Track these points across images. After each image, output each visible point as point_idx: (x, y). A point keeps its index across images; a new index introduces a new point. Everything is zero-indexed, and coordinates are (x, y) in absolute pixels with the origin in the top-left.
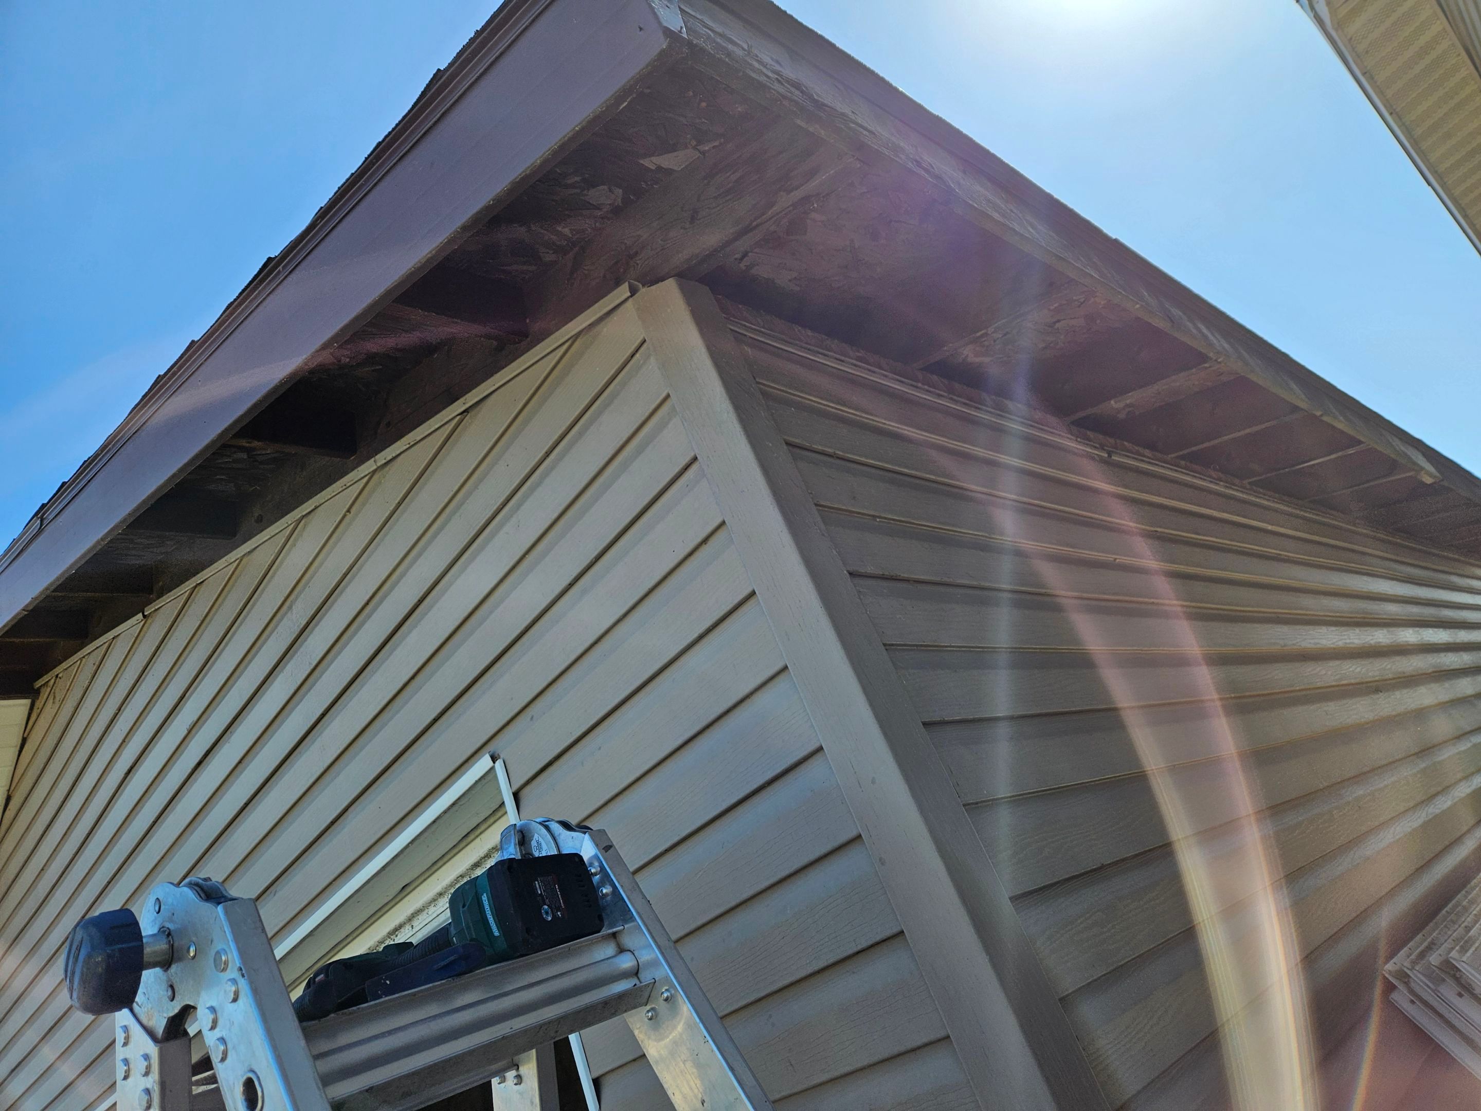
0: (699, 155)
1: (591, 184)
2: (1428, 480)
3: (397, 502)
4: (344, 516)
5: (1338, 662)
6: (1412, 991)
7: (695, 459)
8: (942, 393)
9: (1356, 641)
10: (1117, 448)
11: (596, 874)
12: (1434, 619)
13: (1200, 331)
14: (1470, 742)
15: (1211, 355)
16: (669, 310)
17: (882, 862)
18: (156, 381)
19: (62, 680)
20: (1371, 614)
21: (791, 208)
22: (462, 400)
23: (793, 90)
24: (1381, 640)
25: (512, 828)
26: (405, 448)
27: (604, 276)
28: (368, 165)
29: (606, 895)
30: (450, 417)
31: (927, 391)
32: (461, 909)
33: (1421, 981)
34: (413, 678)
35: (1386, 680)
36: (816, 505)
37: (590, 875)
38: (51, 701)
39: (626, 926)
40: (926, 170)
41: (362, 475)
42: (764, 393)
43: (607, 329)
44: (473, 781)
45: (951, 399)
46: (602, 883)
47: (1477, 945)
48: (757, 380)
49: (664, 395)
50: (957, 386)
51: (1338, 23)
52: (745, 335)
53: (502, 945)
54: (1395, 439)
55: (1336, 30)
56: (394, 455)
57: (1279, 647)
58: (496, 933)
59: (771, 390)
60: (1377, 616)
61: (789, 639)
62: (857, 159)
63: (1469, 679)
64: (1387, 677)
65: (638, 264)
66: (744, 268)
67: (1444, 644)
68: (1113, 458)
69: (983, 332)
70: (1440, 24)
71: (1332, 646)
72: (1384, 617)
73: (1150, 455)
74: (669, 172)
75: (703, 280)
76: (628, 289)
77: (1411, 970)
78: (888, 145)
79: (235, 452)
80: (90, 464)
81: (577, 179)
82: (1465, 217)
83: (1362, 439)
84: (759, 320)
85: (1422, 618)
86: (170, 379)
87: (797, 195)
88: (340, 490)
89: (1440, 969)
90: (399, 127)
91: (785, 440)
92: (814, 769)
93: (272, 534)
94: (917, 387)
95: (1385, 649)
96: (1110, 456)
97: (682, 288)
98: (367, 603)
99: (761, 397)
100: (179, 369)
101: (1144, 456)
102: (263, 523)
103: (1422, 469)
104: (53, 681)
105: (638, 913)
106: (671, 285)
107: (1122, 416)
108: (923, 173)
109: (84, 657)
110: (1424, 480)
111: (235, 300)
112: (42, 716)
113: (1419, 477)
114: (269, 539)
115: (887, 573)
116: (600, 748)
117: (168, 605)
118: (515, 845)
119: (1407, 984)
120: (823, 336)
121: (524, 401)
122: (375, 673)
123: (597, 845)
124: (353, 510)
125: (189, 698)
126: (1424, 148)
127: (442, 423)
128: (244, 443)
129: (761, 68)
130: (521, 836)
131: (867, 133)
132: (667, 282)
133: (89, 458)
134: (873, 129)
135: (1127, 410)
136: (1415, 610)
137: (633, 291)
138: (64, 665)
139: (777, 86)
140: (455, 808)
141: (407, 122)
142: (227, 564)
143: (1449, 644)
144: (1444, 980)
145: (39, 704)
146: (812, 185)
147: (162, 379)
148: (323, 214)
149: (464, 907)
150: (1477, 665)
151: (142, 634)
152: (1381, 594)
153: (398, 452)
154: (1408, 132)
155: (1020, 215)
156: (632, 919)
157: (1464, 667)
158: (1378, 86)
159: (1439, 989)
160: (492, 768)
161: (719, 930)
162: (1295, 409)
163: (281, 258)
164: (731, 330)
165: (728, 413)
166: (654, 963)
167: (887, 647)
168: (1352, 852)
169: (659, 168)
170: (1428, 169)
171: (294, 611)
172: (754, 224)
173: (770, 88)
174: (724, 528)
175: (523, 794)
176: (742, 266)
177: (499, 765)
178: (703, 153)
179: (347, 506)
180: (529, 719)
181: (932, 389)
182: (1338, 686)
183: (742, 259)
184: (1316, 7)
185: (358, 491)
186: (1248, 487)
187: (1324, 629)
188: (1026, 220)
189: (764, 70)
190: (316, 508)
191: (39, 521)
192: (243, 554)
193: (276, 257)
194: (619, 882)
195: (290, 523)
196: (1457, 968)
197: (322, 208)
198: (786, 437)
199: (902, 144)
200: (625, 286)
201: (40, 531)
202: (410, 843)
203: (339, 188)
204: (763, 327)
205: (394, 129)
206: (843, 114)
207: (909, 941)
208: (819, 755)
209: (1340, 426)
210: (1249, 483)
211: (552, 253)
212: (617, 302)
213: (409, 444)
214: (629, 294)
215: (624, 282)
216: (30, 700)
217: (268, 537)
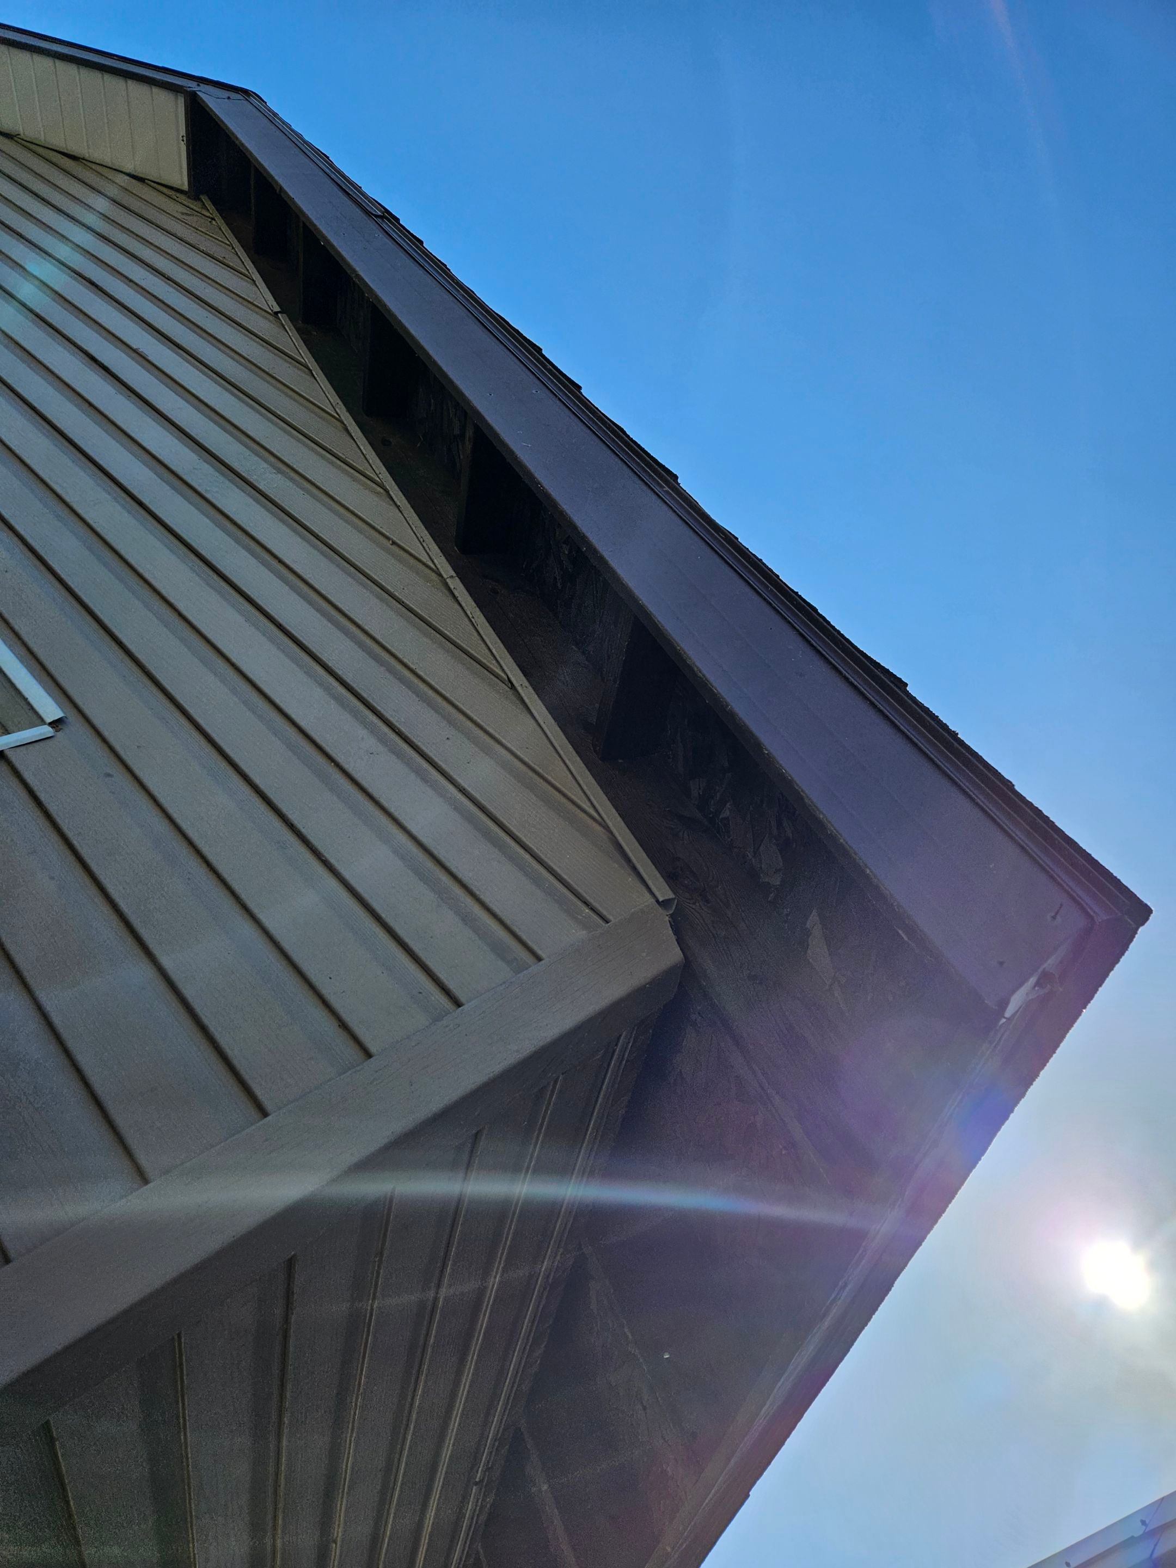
0: (828, 984)
1: (784, 848)
4: (388, 538)
7: (458, 1004)
16: (644, 954)
18: (535, 345)
19: (209, 224)
22: (526, 683)
27: (677, 859)
28: (791, 595)
30: (505, 668)
34: (180, 615)
38: (185, 211)
41: (436, 561)
49: (540, 952)
59: (547, 1098)
65: (694, 904)
74: (804, 945)
76: (666, 898)
79: (459, 423)
80: (441, 269)
86: (538, 360)
87: (796, 1129)
88: (418, 535)
90: (836, 634)
91: (482, 1131)
93: (367, 456)
97: (670, 971)
98: (280, 561)
100: (549, 371)
102: (381, 448)
104: (208, 214)
106: (675, 955)
109: (233, 248)
111: (628, 436)
112: (167, 200)
115: (296, 1297)
117: (290, 340)
124: (394, 548)
125: (177, 353)
127: (498, 658)
128: (469, 433)
132: (677, 948)
133: (449, 270)
137: (664, 903)
138: (225, 228)
142: (334, 404)
145: (182, 198)
147: (538, 353)
148: (731, 540)
151: (257, 310)
153: (463, 604)
160: (42, 721)
163: (677, 489)
165: (517, 1051)
169: (806, 935)
171: (274, 476)
174: (362, 1056)
177: (46, 731)
178: (830, 990)
179: (399, 542)
180: (109, 771)
185: (418, 555)
190: (398, 507)
191: (380, 213)
192: (345, 422)
193: (679, 484)
195: (381, 476)
198: (485, 1131)
200: (671, 895)
201: (368, 213)
205: (833, 627)
211: (699, 793)
212: (650, 883)
213: (473, 618)
214: (661, 899)
215: (675, 893)
216: (187, 190)
217: (365, 452)
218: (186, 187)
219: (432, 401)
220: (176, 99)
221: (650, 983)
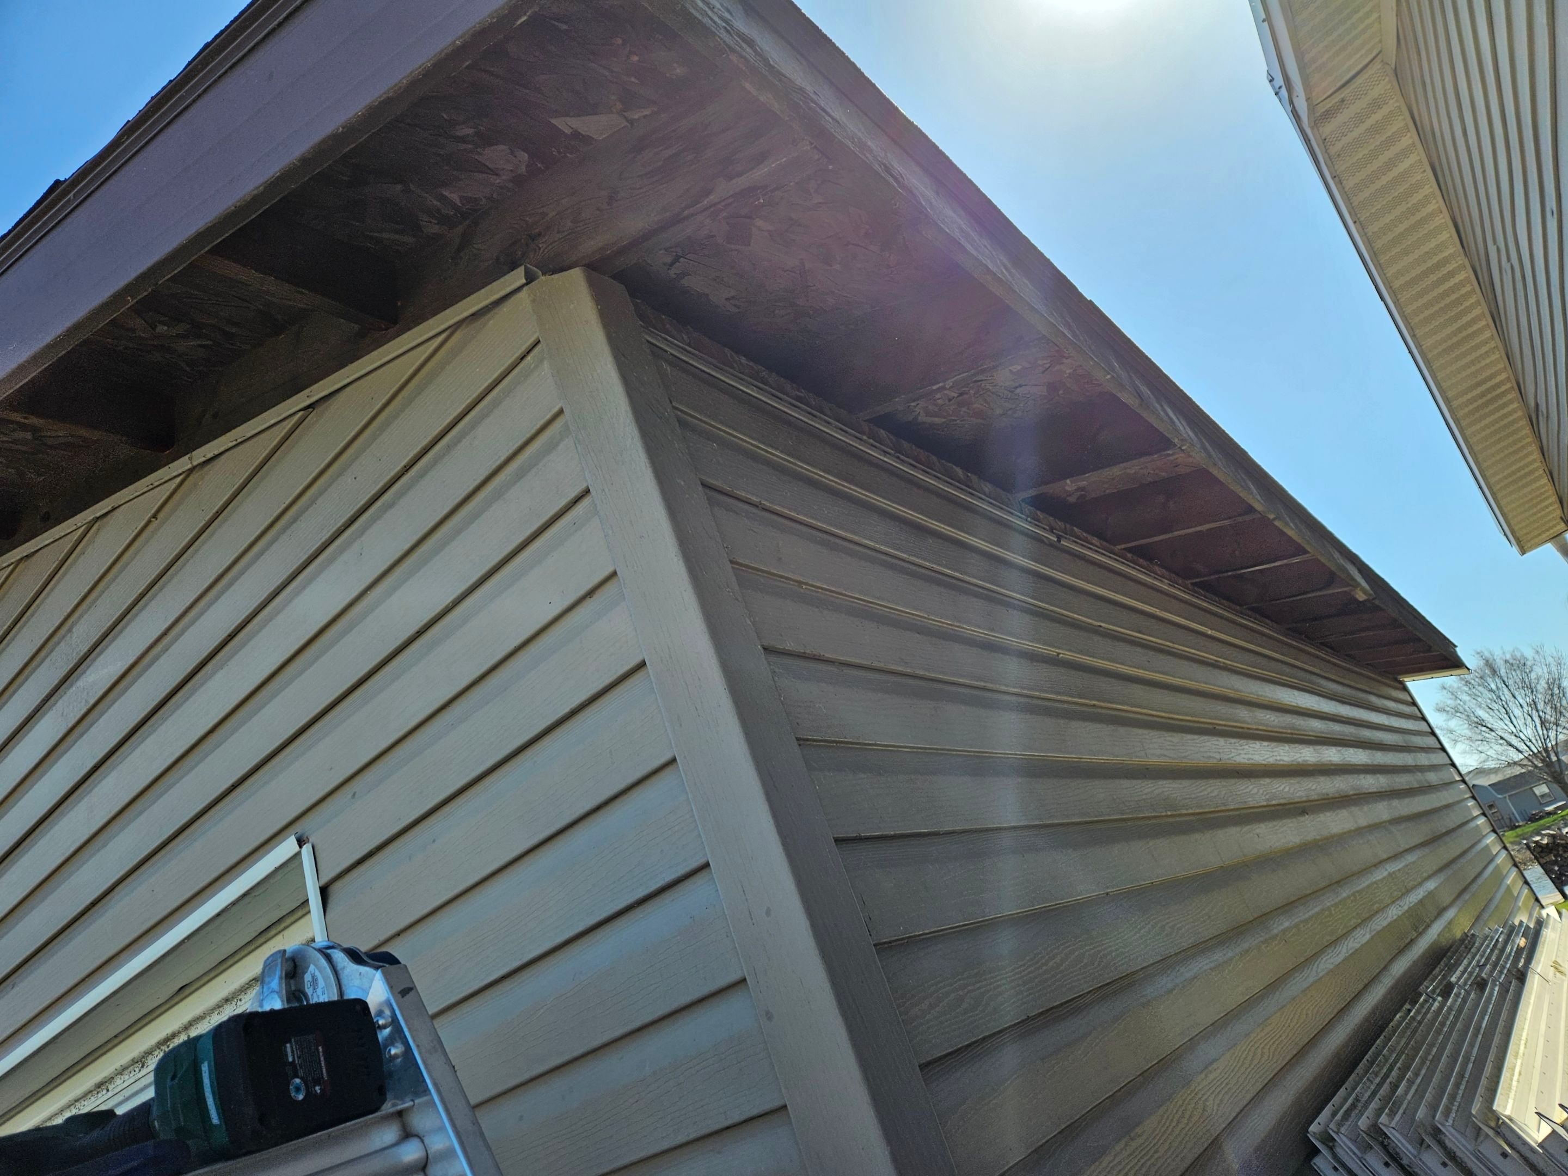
0: (626, 123)
1: (486, 140)
2: (1361, 597)
3: (214, 511)
4: (149, 522)
5: (1268, 780)
6: (1335, 1156)
7: (587, 492)
8: (889, 450)
9: (1286, 759)
10: (1066, 534)
11: (385, 1027)
12: (1352, 739)
13: (1167, 415)
14: (1386, 870)
15: (1176, 440)
16: (571, 306)
17: (769, 1016)
20: (1298, 730)
21: (731, 200)
22: (306, 392)
23: (744, 45)
24: (1307, 758)
25: (280, 955)
26: (231, 445)
27: (498, 259)
28: (191, 70)
29: (396, 1056)
30: (291, 412)
31: (872, 445)
32: (169, 1080)
33: (1349, 1148)
35: (1312, 801)
36: (732, 562)
37: (373, 1028)
39: (417, 1101)
40: (896, 179)
41: (175, 474)
42: (682, 423)
43: (494, 322)
44: (272, 868)
45: (898, 458)
46: (391, 1041)
47: (1404, 1106)
48: (674, 404)
49: (556, 409)
50: (905, 445)
51: (1315, 121)
52: (666, 351)
53: (221, 1138)
54: (1336, 552)
55: (1312, 128)
56: (216, 452)
57: (1215, 761)
58: (215, 1120)
59: (689, 419)
60: (1303, 733)
61: (681, 725)
62: (815, 147)
63: (1385, 803)
64: (1312, 798)
65: (540, 249)
66: (674, 276)
67: (1363, 765)
68: (1062, 542)
69: (940, 385)
70: (1410, 138)
71: (1263, 762)
72: (1311, 733)
73: (1098, 544)
74: (587, 139)
75: (619, 277)
76: (523, 275)
77: (1337, 1133)
78: (853, 139)
79: (14, 430)
81: (471, 131)
82: (1413, 336)
83: (1308, 548)
84: (685, 337)
85: (1342, 737)
87: (742, 182)
88: (146, 489)
89: (1368, 1135)
91: (700, 479)
92: (697, 891)
93: (57, 537)
94: (861, 440)
95: (1311, 768)
96: (1059, 541)
97: (591, 283)
99: (677, 425)
101: (1092, 544)
102: (49, 521)
103: (1358, 585)
105: (436, 1085)
106: (576, 275)
107: (1072, 499)
108: (891, 180)
110: (1357, 596)
113: (1353, 593)
114: (53, 542)
115: (808, 652)
116: (434, 841)
118: (281, 978)
119: (1331, 1149)
120: (760, 367)
121: (384, 401)
122: (165, 720)
123: (391, 987)
124: (161, 516)
126: (1382, 261)
127: (280, 418)
128: (24, 419)
129: (707, 9)
130: (292, 965)
131: (830, 120)
132: (572, 271)
134: (838, 118)
135: (1079, 493)
136: (1337, 728)
137: (530, 278)
139: (724, 35)
140: (247, 899)
141: (246, 19)
143: (1368, 765)
144: (1372, 1148)
146: (759, 174)
148: (130, 129)
149: (173, 1078)
150: (1391, 789)
152: (1309, 709)
153: (222, 449)
154: (1369, 243)
155: (994, 253)
156: (426, 1091)
157: (1381, 790)
158: (1346, 192)
159: (1366, 1157)
160: (298, 855)
161: (559, 1084)
162: (1251, 509)
164: (648, 341)
165: (632, 439)
166: (448, 1154)
167: (801, 742)
168: (1278, 993)
169: (576, 135)
170: (1384, 284)
171: (75, 635)
172: (686, 212)
173: (714, 34)
174: (614, 581)
175: (335, 890)
176: (672, 272)
177: (306, 850)
178: (631, 122)
179: (153, 511)
180: (350, 796)
181: (877, 445)
182: (1268, 806)
183: (672, 264)
184: (1295, 101)
185: (168, 494)
186: (1191, 587)
187: (1257, 745)
188: (1000, 259)
189: (710, 13)
190: (114, 509)
192: (19, 557)
193: (66, 180)
194: (414, 1041)
195: (79, 524)
196: (1385, 1134)
197: (129, 121)
198: (704, 478)
199: (869, 143)
200: (521, 271)
202: (185, 939)
203: (153, 98)
204: (689, 345)
206: (801, 89)
207: (791, 1116)
208: (704, 873)
209: (1290, 533)
210: (1192, 584)
211: (435, 224)
212: (508, 290)
214: (524, 281)
215: (520, 265)
217: (51, 540)
221: (597, 305)
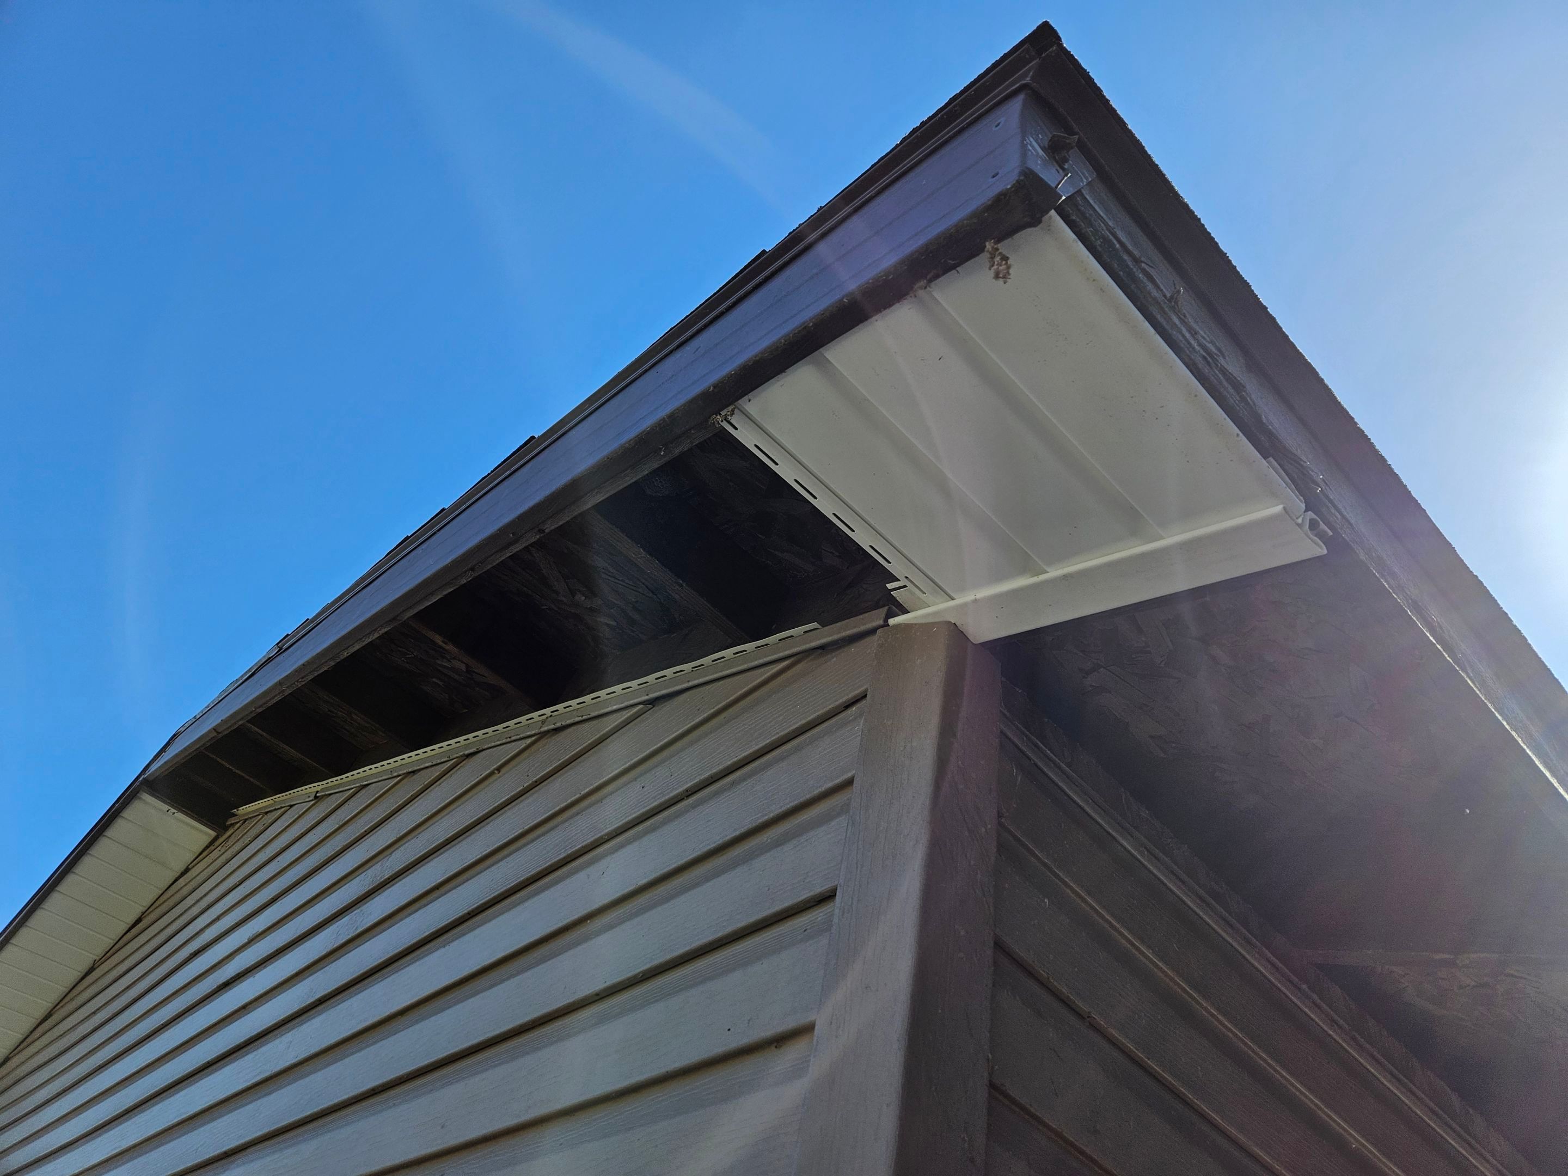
4: (492, 773)
26: (578, 719)
36: (993, 1087)
41: (530, 733)
49: (849, 775)
50: (1371, 1023)
56: (565, 723)
76: (883, 615)
124: (503, 770)
127: (623, 705)
145: (218, 841)
153: (570, 721)
185: (517, 750)
195: (453, 756)
213: (582, 716)
216: (216, 834)
218: (213, 834)
219: (434, 680)
220: (140, 798)
